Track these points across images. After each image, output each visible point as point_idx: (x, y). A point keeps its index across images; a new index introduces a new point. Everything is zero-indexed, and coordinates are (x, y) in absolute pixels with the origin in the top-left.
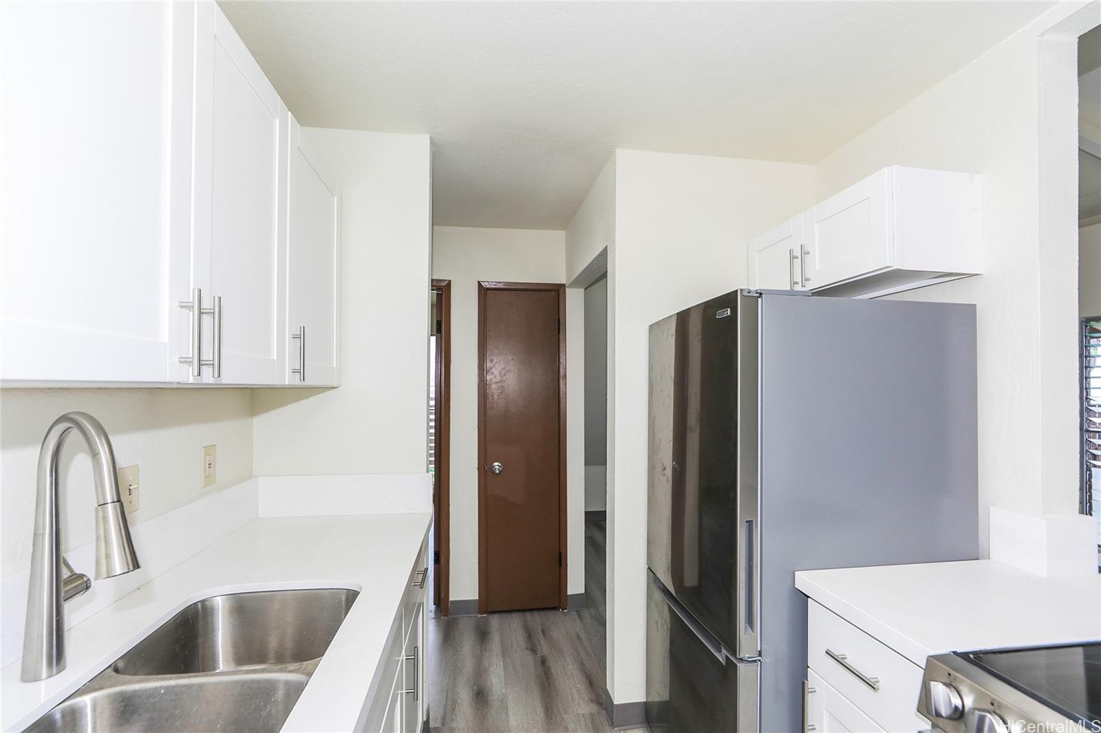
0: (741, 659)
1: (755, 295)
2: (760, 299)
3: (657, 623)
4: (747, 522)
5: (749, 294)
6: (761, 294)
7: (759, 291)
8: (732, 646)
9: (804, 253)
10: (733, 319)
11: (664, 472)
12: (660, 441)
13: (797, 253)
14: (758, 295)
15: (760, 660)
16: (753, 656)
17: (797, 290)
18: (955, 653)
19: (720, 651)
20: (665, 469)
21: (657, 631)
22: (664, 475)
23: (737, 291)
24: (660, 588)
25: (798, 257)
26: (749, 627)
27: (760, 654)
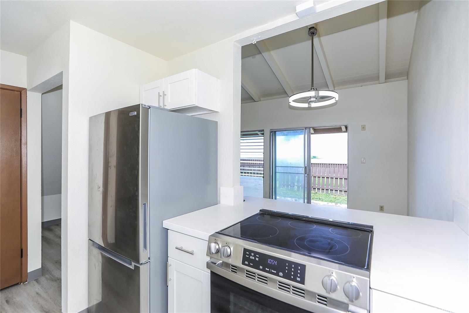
0: (142, 264)
1: (148, 107)
2: (149, 109)
3: (95, 265)
4: (144, 204)
5: (145, 107)
6: (150, 107)
7: (149, 106)
8: (137, 260)
9: (164, 95)
10: (138, 116)
11: (99, 189)
12: (96, 174)
13: (161, 94)
14: (149, 107)
15: (149, 262)
16: (147, 260)
17: (166, 108)
18: (216, 232)
19: (131, 264)
20: (100, 188)
21: (95, 269)
22: (99, 191)
23: (140, 104)
24: (96, 247)
25: (162, 96)
26: (145, 249)
27: (149, 258)
